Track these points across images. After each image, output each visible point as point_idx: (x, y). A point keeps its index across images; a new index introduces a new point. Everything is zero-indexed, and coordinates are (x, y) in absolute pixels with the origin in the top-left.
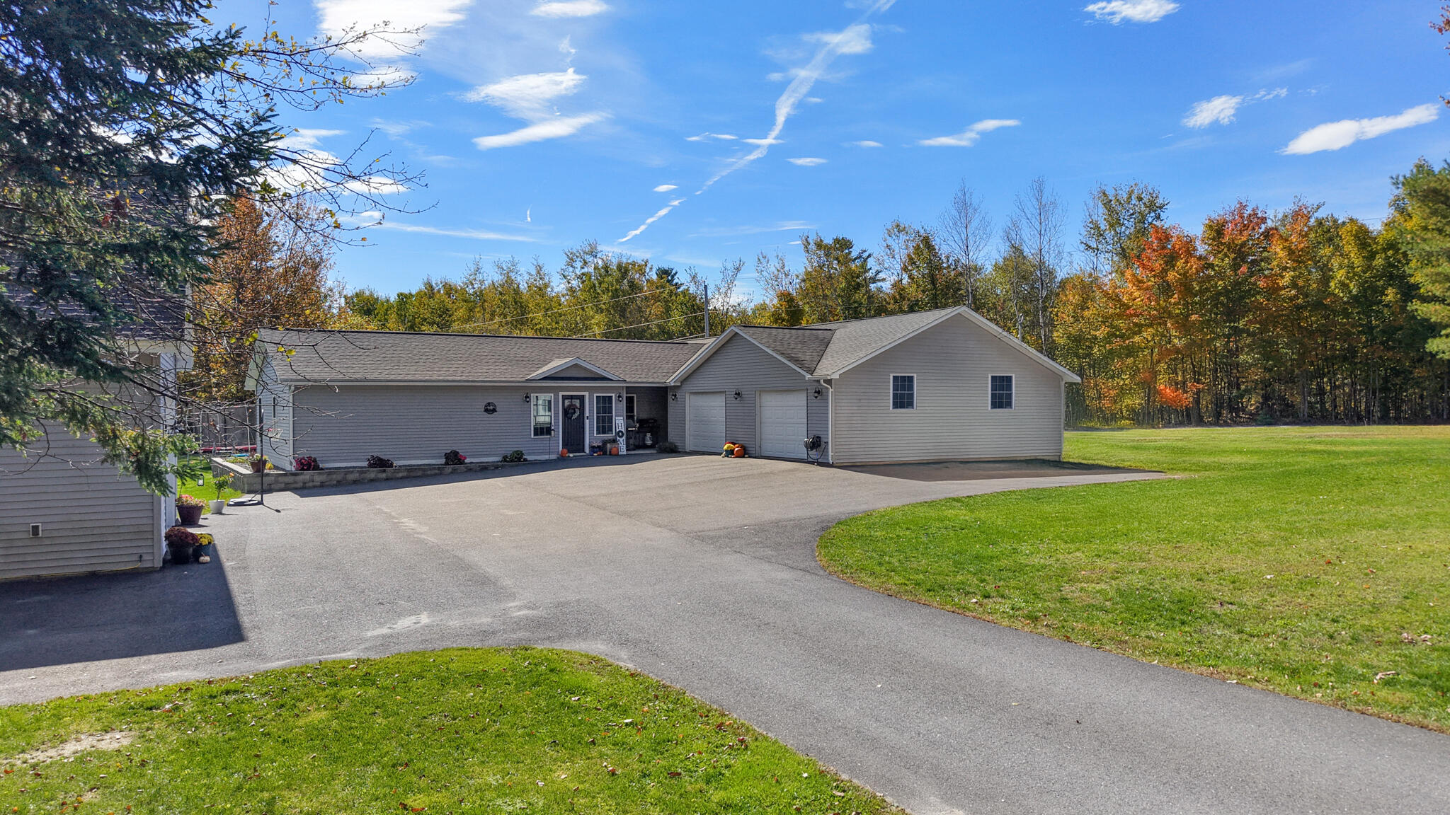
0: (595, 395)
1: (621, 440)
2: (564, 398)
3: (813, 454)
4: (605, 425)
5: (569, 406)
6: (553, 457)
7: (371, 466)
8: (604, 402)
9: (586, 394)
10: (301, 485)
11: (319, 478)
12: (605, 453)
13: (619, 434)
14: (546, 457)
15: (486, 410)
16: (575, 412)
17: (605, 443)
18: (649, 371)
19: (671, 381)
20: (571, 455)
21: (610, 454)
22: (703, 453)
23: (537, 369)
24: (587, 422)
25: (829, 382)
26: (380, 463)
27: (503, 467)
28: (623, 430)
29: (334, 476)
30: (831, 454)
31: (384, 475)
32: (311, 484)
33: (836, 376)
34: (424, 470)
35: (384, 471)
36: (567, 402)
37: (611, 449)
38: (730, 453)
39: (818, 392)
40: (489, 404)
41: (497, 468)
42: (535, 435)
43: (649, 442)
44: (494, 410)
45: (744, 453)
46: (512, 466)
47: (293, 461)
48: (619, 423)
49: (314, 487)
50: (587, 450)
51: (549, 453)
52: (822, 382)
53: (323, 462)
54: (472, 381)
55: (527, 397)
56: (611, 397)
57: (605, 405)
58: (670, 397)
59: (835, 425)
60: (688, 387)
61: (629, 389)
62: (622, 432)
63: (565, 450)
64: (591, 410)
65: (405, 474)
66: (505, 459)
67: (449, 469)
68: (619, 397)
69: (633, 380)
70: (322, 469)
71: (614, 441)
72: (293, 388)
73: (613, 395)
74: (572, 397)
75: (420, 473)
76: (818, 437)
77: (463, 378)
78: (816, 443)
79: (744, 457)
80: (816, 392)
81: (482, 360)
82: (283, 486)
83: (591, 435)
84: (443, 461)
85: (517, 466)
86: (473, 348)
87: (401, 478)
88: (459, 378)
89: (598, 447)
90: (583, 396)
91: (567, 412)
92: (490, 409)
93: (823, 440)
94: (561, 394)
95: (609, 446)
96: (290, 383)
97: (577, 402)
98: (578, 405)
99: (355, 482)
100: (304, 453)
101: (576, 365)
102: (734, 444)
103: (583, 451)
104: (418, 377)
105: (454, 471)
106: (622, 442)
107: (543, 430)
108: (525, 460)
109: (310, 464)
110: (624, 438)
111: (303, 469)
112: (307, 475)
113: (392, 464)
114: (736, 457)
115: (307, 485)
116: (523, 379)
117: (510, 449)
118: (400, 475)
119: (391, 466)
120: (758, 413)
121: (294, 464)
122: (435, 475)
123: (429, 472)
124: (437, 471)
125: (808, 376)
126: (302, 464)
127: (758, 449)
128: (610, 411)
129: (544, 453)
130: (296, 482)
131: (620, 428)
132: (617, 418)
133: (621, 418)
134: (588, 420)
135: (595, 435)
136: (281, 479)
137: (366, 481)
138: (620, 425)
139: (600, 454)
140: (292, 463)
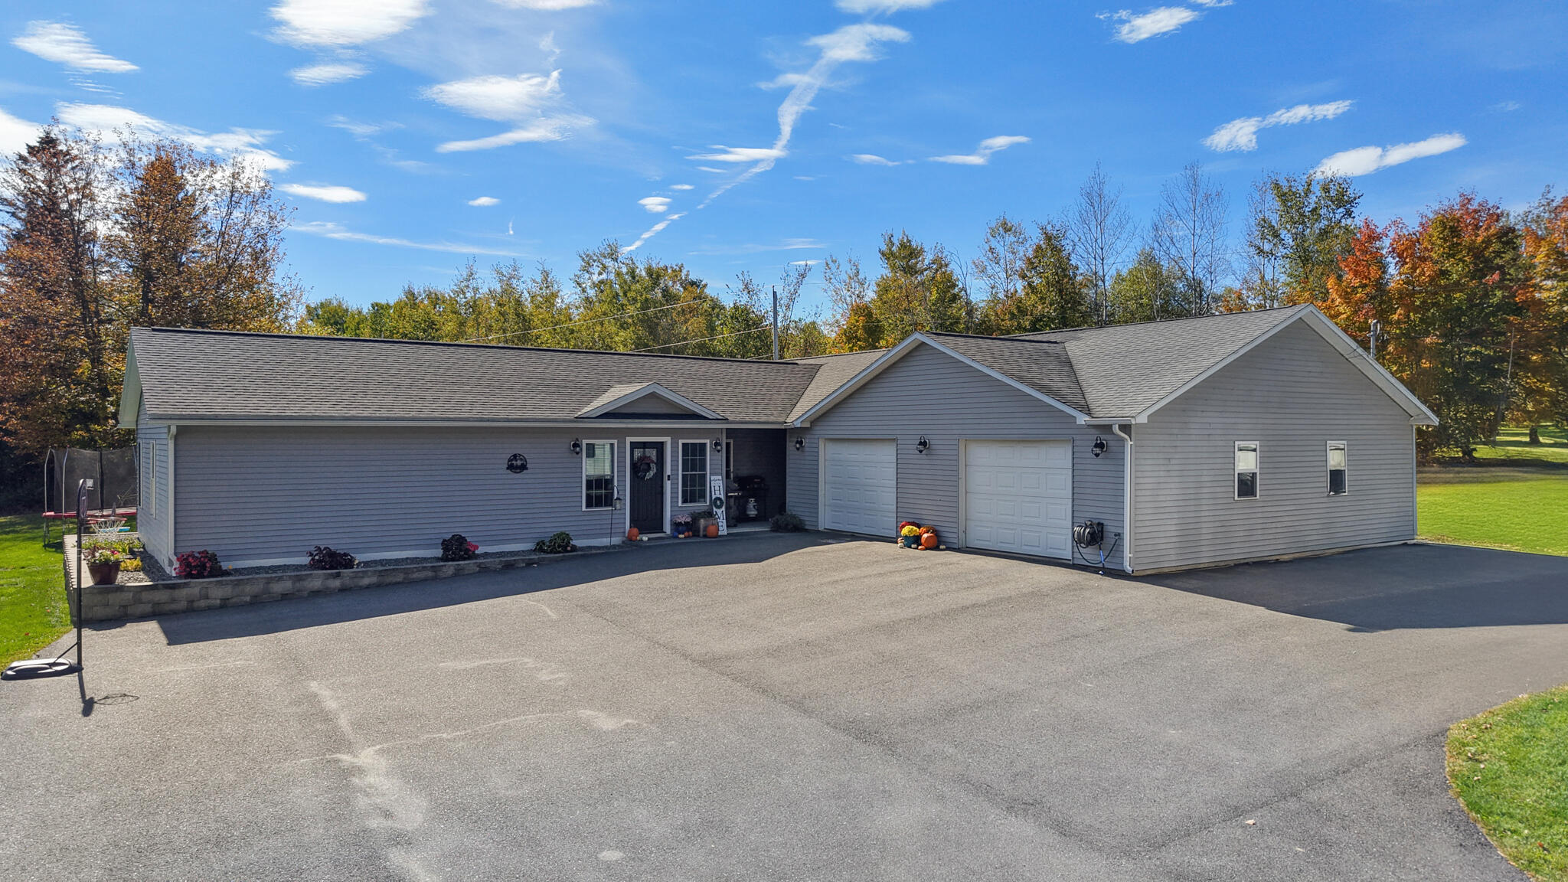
0: (681, 442)
1: (719, 511)
2: (634, 445)
3: (1090, 554)
4: (694, 489)
5: (641, 459)
6: (616, 540)
7: (316, 565)
8: (694, 453)
9: (667, 440)
10: (183, 605)
11: (216, 591)
12: (696, 534)
13: (715, 501)
14: (605, 541)
15: (511, 467)
16: (649, 469)
17: (696, 517)
18: (756, 404)
19: (795, 417)
20: (645, 538)
21: (705, 536)
22: (854, 537)
23: (591, 400)
24: (668, 485)
25: (1126, 428)
26: (332, 560)
27: (539, 562)
28: (722, 497)
29: (248, 588)
30: (1127, 554)
31: (336, 583)
32: (203, 603)
33: (1143, 419)
34: (406, 571)
35: (338, 575)
36: (638, 453)
37: (705, 528)
38: (914, 541)
39: (1100, 446)
40: (515, 456)
41: (530, 564)
42: (588, 506)
43: (752, 513)
44: (523, 467)
45: (938, 543)
46: (556, 561)
47: (174, 559)
48: (716, 485)
49: (210, 608)
50: (668, 528)
51: (611, 535)
52: (1116, 429)
53: (229, 558)
54: (488, 420)
55: (575, 445)
56: (705, 444)
57: (694, 456)
58: (791, 446)
59: (1135, 508)
60: (821, 430)
61: (730, 433)
62: (720, 499)
63: (635, 530)
64: (673, 465)
65: (374, 580)
66: (540, 547)
67: (450, 567)
68: (716, 444)
69: (738, 419)
70: (227, 573)
71: (709, 514)
72: (174, 430)
73: (708, 441)
74: (645, 445)
75: (400, 578)
76: (1099, 524)
77: (474, 414)
78: (1095, 535)
79: (936, 548)
80: (1096, 446)
81: (502, 385)
82: (148, 608)
83: (673, 506)
84: (438, 552)
85: (563, 560)
86: (487, 365)
87: (368, 587)
88: (467, 415)
89: (687, 523)
90: (662, 444)
91: (639, 468)
92: (516, 465)
93: (1111, 528)
94: (629, 440)
95: (702, 522)
96: (169, 422)
97: (652, 453)
98: (654, 458)
99: (286, 597)
100: (196, 545)
101: (653, 396)
102: (919, 526)
103: (661, 529)
104: (398, 412)
105: (458, 574)
106: (721, 512)
107: (600, 492)
108: (574, 548)
109: (204, 566)
110: (723, 509)
111: (190, 576)
112: (196, 587)
113: (352, 560)
114: (926, 549)
115: (196, 604)
116: (572, 417)
117: (550, 528)
118: (366, 581)
119: (349, 564)
120: (962, 475)
121: (176, 565)
122: (425, 580)
123: (415, 575)
124: (430, 573)
125: (1082, 419)
126: (188, 565)
127: (962, 535)
128: (703, 468)
129: (602, 535)
130: (173, 601)
131: (717, 492)
132: (712, 478)
133: (720, 477)
134: (669, 482)
135: (680, 504)
136: (145, 596)
137: (305, 594)
138: (717, 488)
139: (689, 537)
140: (171, 563)
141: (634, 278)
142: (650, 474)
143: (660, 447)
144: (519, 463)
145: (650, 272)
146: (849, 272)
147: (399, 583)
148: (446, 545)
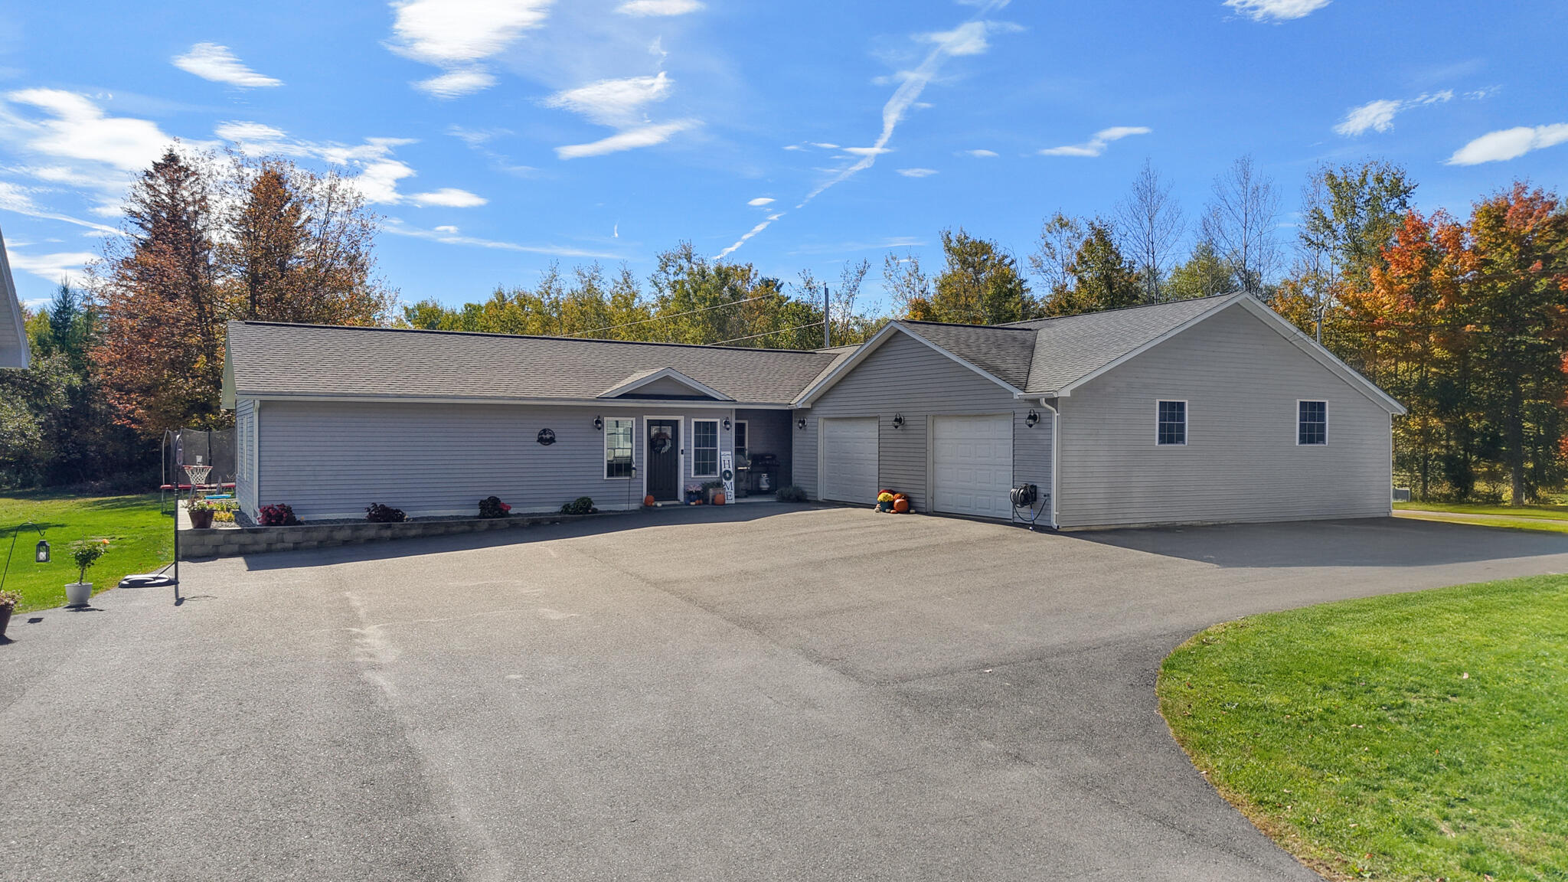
0: (693, 420)
1: (728, 483)
2: (651, 423)
3: (1025, 513)
4: (705, 462)
5: (658, 435)
6: (635, 506)
7: (372, 518)
8: (706, 430)
9: (681, 419)
10: (264, 546)
11: (291, 536)
12: (706, 502)
13: (726, 475)
14: (624, 507)
15: (541, 440)
16: (665, 444)
17: (706, 487)
18: (767, 388)
19: (797, 401)
20: (659, 504)
21: (713, 504)
22: (845, 505)
23: (614, 383)
24: (682, 457)
25: (1052, 401)
26: (385, 515)
27: (561, 521)
28: (731, 470)
29: (315, 535)
30: (1054, 512)
31: (388, 533)
32: (279, 546)
33: (1066, 393)
34: (448, 525)
35: (389, 527)
36: (654, 430)
37: (714, 496)
38: (888, 506)
39: (1034, 418)
40: (545, 431)
41: (553, 522)
42: (608, 476)
43: (765, 486)
44: (552, 440)
45: (909, 506)
46: (577, 520)
47: (258, 510)
48: (726, 459)
49: (285, 550)
50: (681, 496)
51: (629, 501)
52: (1043, 402)
53: (303, 511)
54: (520, 399)
55: (598, 422)
56: (716, 423)
57: (706, 433)
58: (795, 426)
59: (1062, 470)
60: (821, 411)
61: (740, 413)
62: (729, 472)
63: (651, 497)
64: (687, 441)
65: (420, 531)
66: (566, 509)
67: (485, 523)
68: (726, 423)
69: (746, 400)
70: (300, 523)
71: (719, 485)
72: (257, 403)
73: (718, 420)
74: (661, 423)
75: (441, 530)
76: (1032, 486)
77: (508, 394)
78: (1029, 496)
79: (908, 512)
80: (1030, 417)
81: (537, 370)
82: (236, 548)
83: (687, 476)
84: (477, 512)
85: (583, 519)
86: (526, 354)
87: (415, 537)
88: (502, 394)
89: (697, 493)
90: (677, 422)
91: (655, 443)
92: (546, 438)
93: (1041, 490)
94: (646, 418)
95: (711, 491)
96: (255, 397)
97: (668, 431)
98: (669, 433)
99: (346, 543)
100: (275, 500)
101: (667, 379)
102: (894, 493)
103: (676, 498)
104: (442, 392)
105: (492, 528)
106: (730, 485)
107: (620, 468)
108: (595, 511)
109: (281, 516)
110: (732, 480)
111: (269, 524)
112: (275, 532)
113: (403, 515)
114: (897, 512)
115: (274, 547)
116: (594, 397)
117: (573, 493)
118: (413, 532)
119: (401, 518)
120: (930, 447)
121: (260, 515)
122: (463, 533)
123: (454, 529)
124: (467, 528)
125: (1018, 394)
126: (269, 515)
127: (929, 501)
128: (714, 443)
129: (622, 501)
130: (256, 543)
131: (727, 466)
132: (722, 453)
133: (730, 453)
134: (683, 456)
135: (693, 476)
136: (234, 538)
137: (362, 540)
138: (727, 462)
139: (700, 504)
140: (256, 514)
141: (704, 277)
142: (666, 449)
143: (674, 424)
144: (548, 436)
145: (719, 271)
146: (909, 269)
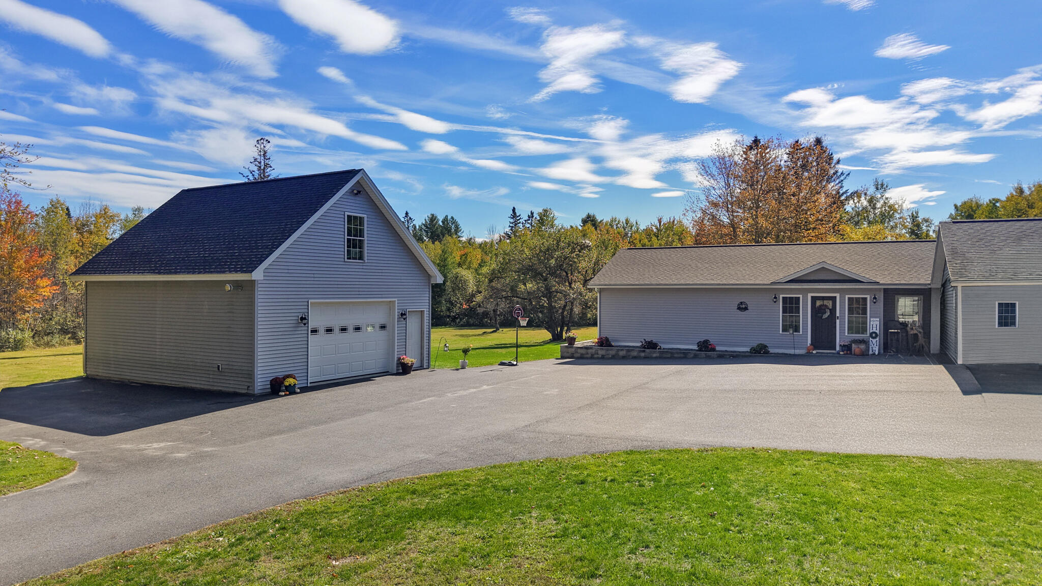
0: (847, 297)
1: (874, 341)
2: (814, 298)
4: (857, 325)
5: (819, 307)
6: (802, 352)
7: (642, 347)
9: (838, 295)
11: (604, 352)
13: (874, 335)
14: (792, 352)
15: (739, 308)
16: (825, 312)
21: (854, 355)
24: (838, 322)
26: (652, 345)
28: (878, 332)
29: (614, 352)
31: (644, 354)
32: (596, 356)
34: (672, 353)
35: (646, 351)
36: (818, 303)
37: (855, 349)
40: (741, 303)
42: (783, 331)
44: (746, 309)
48: (873, 324)
51: (796, 349)
53: (614, 341)
54: (723, 285)
55: (775, 298)
56: (866, 298)
57: (858, 307)
62: (876, 333)
63: (812, 347)
64: (842, 311)
65: (658, 355)
66: (751, 350)
68: (875, 298)
69: (889, 282)
70: (613, 346)
71: (866, 341)
73: (868, 297)
74: (823, 298)
75: (669, 355)
77: (718, 282)
83: (842, 334)
84: (695, 347)
87: (656, 358)
88: (714, 282)
89: (846, 346)
90: (835, 297)
91: (817, 312)
92: (742, 307)
94: (810, 295)
95: (858, 346)
97: (829, 304)
99: (624, 357)
100: (610, 335)
101: (823, 269)
103: (833, 348)
109: (605, 342)
110: (878, 339)
111: (597, 345)
112: (599, 349)
113: (657, 346)
116: (769, 283)
119: (655, 348)
123: (676, 355)
124: (682, 355)
126: (598, 342)
128: (864, 313)
129: (790, 348)
130: (587, 354)
131: (874, 329)
132: (871, 319)
133: (878, 319)
134: (839, 320)
135: (846, 334)
136: (579, 351)
137: (631, 357)
138: (875, 326)
139: (847, 354)
142: (826, 316)
143: (833, 299)
144: (744, 306)
147: (668, 358)
148: (699, 344)
